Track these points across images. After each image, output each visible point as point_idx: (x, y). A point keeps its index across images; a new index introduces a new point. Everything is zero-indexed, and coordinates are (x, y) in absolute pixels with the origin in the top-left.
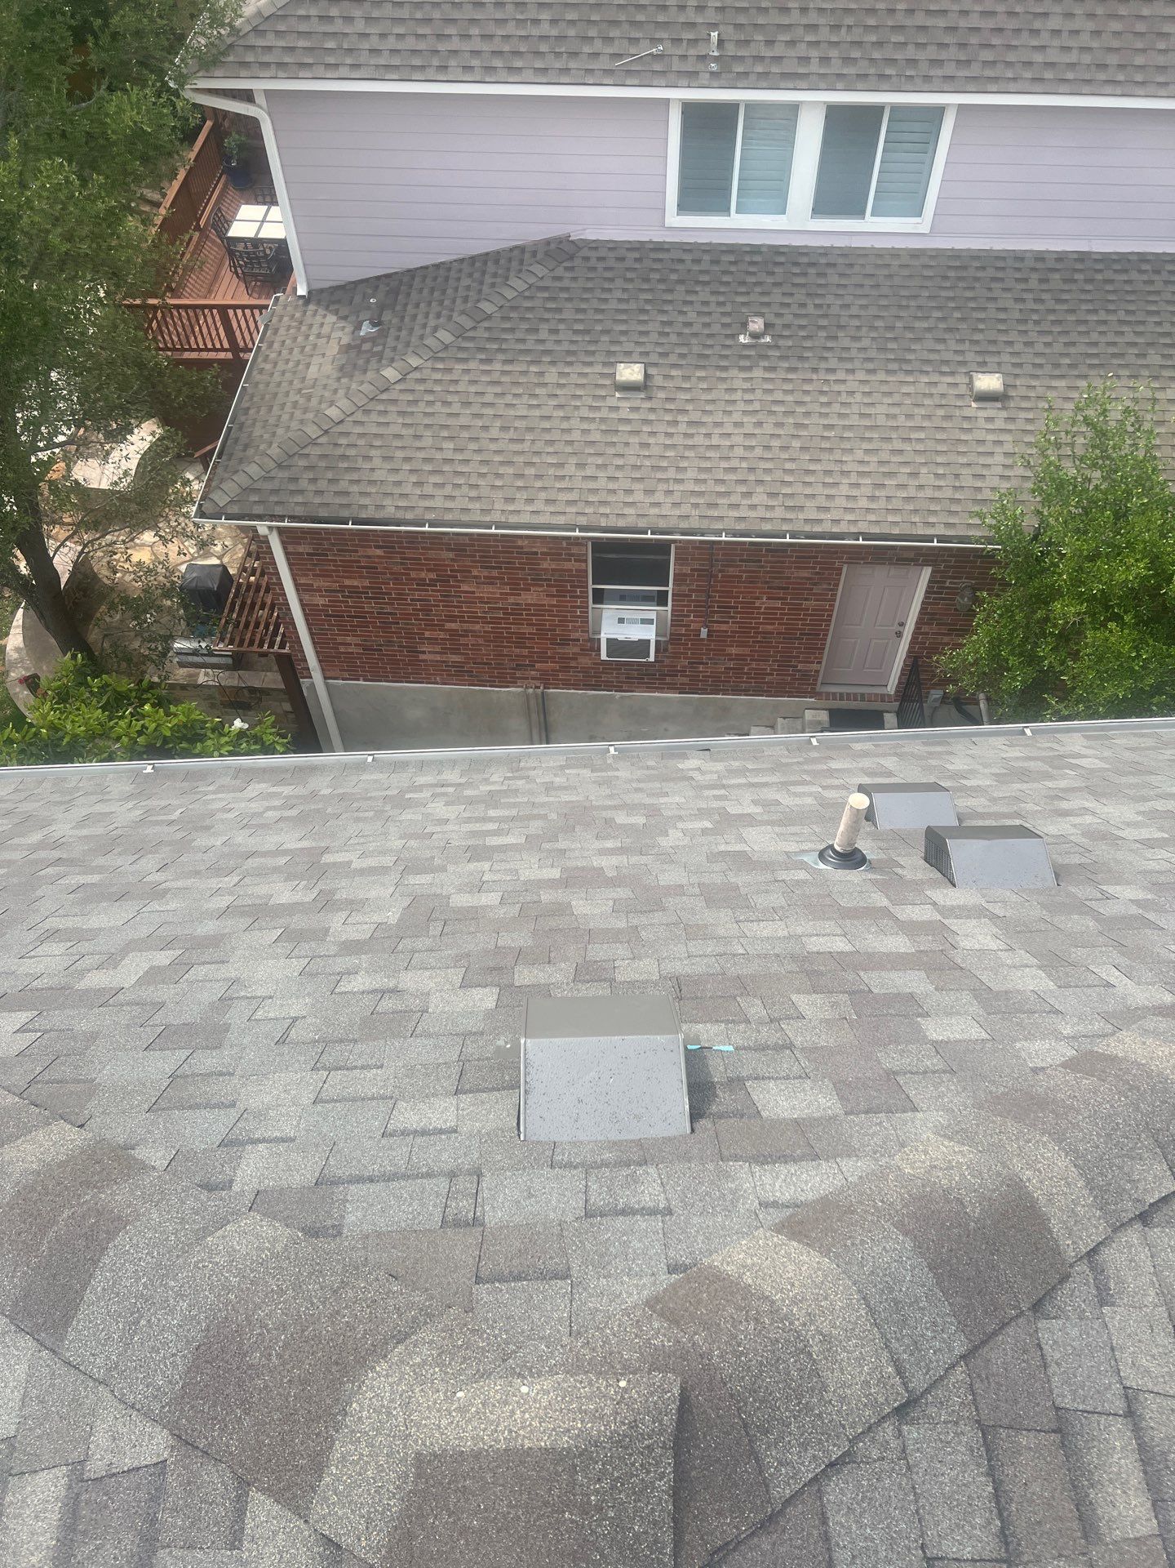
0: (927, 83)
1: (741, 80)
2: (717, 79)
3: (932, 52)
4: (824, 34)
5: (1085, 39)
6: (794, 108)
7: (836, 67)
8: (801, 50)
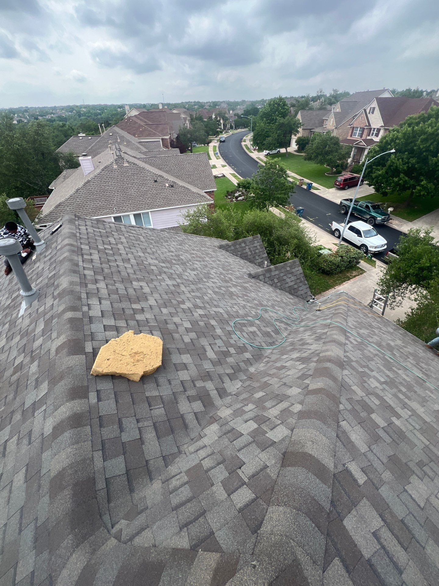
0: (144, 209)
1: (120, 212)
2: (117, 213)
3: (144, 206)
4: (129, 206)
5: (162, 202)
6: (129, 216)
7: (132, 209)
8: (127, 208)
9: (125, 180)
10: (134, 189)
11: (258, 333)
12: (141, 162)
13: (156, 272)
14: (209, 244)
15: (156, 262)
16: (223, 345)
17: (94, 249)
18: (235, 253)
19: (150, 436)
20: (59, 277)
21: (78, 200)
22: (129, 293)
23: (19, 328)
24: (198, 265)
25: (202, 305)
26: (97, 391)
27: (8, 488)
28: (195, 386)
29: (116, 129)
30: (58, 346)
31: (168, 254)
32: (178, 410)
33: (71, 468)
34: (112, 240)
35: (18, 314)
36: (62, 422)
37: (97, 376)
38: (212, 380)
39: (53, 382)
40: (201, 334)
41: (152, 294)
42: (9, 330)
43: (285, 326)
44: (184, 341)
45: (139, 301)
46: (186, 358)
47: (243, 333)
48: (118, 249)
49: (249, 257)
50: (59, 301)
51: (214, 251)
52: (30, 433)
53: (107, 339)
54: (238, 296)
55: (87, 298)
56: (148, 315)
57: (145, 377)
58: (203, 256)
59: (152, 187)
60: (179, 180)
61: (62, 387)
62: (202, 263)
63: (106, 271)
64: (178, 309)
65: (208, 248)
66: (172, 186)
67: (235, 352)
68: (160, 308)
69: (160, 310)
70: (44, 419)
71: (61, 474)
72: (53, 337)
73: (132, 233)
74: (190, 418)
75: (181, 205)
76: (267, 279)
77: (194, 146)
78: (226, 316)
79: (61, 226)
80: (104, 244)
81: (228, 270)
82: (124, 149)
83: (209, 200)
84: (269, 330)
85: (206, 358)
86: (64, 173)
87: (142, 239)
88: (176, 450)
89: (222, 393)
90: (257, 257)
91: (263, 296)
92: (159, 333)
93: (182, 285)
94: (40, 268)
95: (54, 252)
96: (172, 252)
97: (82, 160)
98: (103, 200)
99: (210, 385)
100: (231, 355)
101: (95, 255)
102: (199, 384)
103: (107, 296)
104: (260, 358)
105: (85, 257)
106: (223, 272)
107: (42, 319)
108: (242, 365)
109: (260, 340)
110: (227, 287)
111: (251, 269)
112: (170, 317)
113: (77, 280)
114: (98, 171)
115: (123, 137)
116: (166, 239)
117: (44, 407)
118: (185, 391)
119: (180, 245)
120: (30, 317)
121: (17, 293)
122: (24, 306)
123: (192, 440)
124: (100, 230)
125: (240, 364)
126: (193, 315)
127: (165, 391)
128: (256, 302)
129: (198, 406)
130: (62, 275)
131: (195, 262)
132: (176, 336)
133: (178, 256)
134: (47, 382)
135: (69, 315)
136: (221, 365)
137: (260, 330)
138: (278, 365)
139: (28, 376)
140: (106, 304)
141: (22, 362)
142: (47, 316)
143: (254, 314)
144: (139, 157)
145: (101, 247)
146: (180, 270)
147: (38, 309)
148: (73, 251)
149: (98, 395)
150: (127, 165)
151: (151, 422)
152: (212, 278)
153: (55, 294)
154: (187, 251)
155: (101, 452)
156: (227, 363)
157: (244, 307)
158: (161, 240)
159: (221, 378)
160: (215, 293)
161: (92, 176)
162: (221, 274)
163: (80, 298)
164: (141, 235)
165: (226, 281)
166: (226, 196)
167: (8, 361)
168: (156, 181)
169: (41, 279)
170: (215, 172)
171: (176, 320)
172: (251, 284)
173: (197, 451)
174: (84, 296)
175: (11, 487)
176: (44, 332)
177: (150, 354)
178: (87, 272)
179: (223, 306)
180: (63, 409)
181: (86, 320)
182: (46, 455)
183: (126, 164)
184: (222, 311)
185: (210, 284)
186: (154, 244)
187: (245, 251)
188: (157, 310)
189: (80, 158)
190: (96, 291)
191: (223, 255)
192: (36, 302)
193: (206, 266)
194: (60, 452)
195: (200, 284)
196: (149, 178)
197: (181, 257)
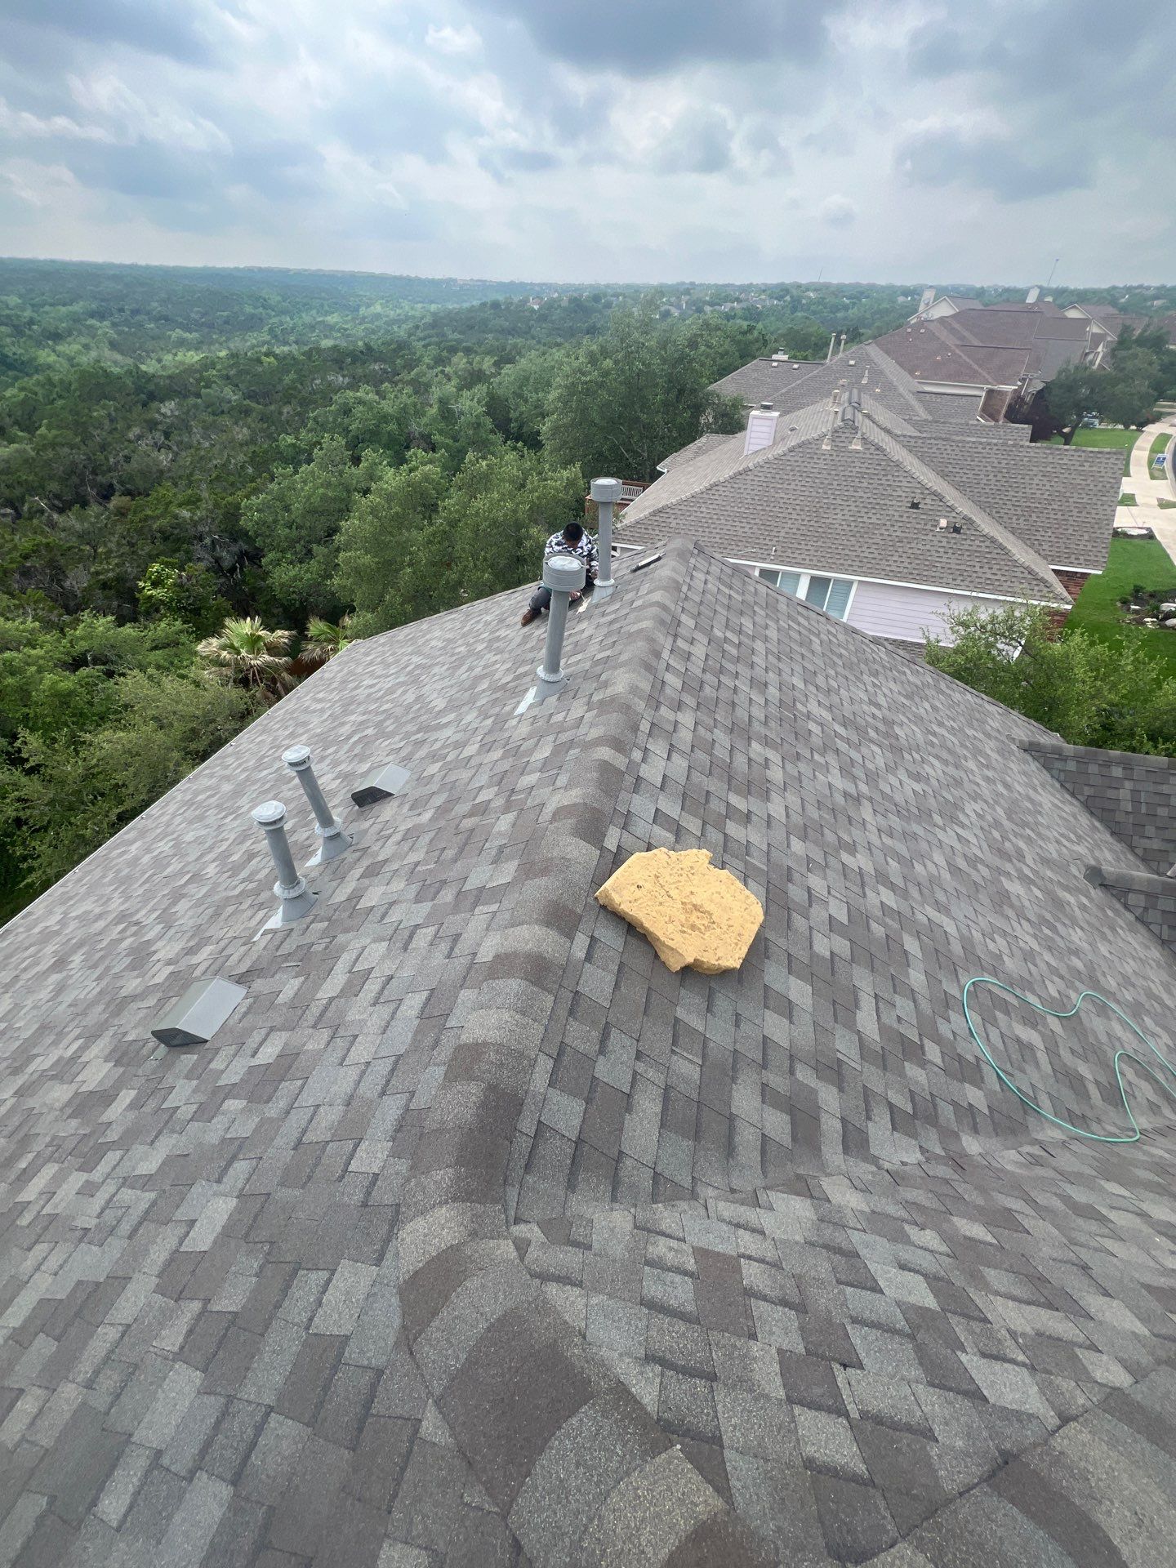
0: (846, 572)
1: (782, 563)
2: (772, 562)
3: (849, 562)
4: (812, 552)
5: (906, 565)
6: (798, 575)
7: (815, 563)
8: (803, 556)
9: (835, 486)
10: (845, 512)
11: (1042, 1057)
12: (898, 447)
13: (816, 741)
14: (996, 725)
15: (827, 715)
16: (915, 1022)
17: (704, 631)
18: (1070, 784)
19: (648, 1106)
20: (615, 668)
21: (703, 509)
22: (735, 764)
23: (507, 735)
24: (935, 769)
25: (899, 882)
26: (592, 937)
27: (393, 1006)
28: (792, 1072)
29: (873, 350)
30: (560, 805)
31: (865, 707)
32: (730, 1097)
33: (497, 1052)
34: (747, 623)
35: (514, 708)
36: (515, 954)
37: (604, 907)
38: (841, 1090)
39: (529, 870)
40: (865, 954)
41: (785, 790)
42: (490, 732)
43: (1154, 1098)
44: (811, 947)
45: (749, 793)
46: (799, 991)
47: (991, 1029)
48: (753, 650)
49: (1119, 817)
50: (597, 716)
51: (1000, 752)
52: (456, 938)
53: (652, 841)
54: (1021, 915)
55: (650, 735)
56: (755, 836)
57: (691, 972)
58: (960, 751)
59: (897, 518)
60: (987, 518)
61: (539, 889)
62: (951, 770)
63: (707, 690)
64: (831, 860)
65: (988, 736)
66: (957, 530)
67: (939, 1061)
68: (788, 833)
69: (788, 839)
70: (487, 929)
71: (476, 1050)
72: (559, 783)
73: (799, 624)
74: (747, 1138)
75: (957, 587)
76: (1152, 916)
77: (1087, 426)
78: (957, 948)
79: (659, 559)
80: (727, 626)
81: (1025, 825)
82: (869, 404)
83: (1058, 598)
84: (1084, 1069)
85: (851, 1025)
86: (703, 439)
87: (816, 646)
88: (687, 1182)
89: (855, 1142)
90: (1150, 830)
91: (1116, 960)
92: (763, 891)
93: (866, 802)
94: (586, 634)
95: (625, 612)
96: (878, 706)
97: (755, 417)
98: (757, 521)
99: (828, 1097)
100: (923, 1063)
101: (699, 645)
102: (804, 1075)
103: (688, 750)
104: (1013, 1132)
105: (680, 643)
106: (1006, 823)
107: (551, 738)
108: (946, 1112)
109: (1036, 1078)
110: (1000, 871)
111: (1109, 856)
112: (804, 870)
113: (646, 686)
114: (780, 450)
115: (882, 372)
116: (876, 667)
117: (494, 907)
118: (764, 1066)
119: (907, 697)
120: (533, 724)
121: (527, 668)
122: (530, 697)
123: (733, 1191)
124: (732, 593)
125: (941, 1104)
126: (864, 896)
127: (720, 1034)
128: (1078, 964)
129: (777, 1124)
130: (622, 665)
131: (931, 759)
132: (799, 922)
133: (890, 723)
134: (516, 863)
135: (605, 753)
136: (885, 1068)
137: (1052, 1050)
138: (1080, 1195)
139: (489, 833)
140: (680, 763)
141: (490, 801)
142: (564, 737)
143: (1056, 995)
144: (899, 433)
145: (718, 633)
146: (880, 762)
147: (551, 715)
148: (662, 622)
149: (590, 946)
150: (859, 447)
151: (662, 1077)
152: (963, 826)
153: (595, 698)
154: (918, 721)
155: (550, 1063)
156: (902, 1074)
157: (1029, 956)
158: (862, 666)
159: (867, 1102)
160: (954, 870)
161: (760, 459)
162: (997, 824)
163: (635, 729)
164: (818, 636)
165: (1002, 853)
166: (1125, 602)
167: (469, 788)
168: (915, 506)
169: (579, 657)
170: (1124, 519)
171: (816, 882)
172: (1084, 901)
173: (738, 1226)
174: (645, 726)
175: (397, 1008)
176: (545, 765)
177: (725, 928)
178: (670, 678)
179: (961, 918)
180: (524, 931)
181: (629, 780)
182: (466, 995)
183: (856, 446)
184: (950, 928)
185: (948, 838)
186: (840, 669)
187: (1111, 794)
188: (779, 834)
189: (754, 413)
190: (671, 729)
191: (1025, 773)
192: (553, 699)
193: (958, 783)
194: (490, 1007)
195: (919, 824)
196: (900, 493)
197: (897, 730)
